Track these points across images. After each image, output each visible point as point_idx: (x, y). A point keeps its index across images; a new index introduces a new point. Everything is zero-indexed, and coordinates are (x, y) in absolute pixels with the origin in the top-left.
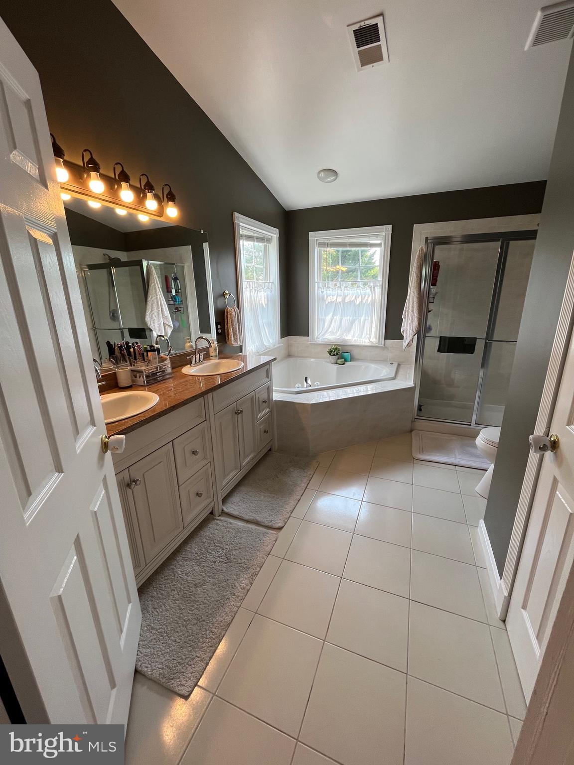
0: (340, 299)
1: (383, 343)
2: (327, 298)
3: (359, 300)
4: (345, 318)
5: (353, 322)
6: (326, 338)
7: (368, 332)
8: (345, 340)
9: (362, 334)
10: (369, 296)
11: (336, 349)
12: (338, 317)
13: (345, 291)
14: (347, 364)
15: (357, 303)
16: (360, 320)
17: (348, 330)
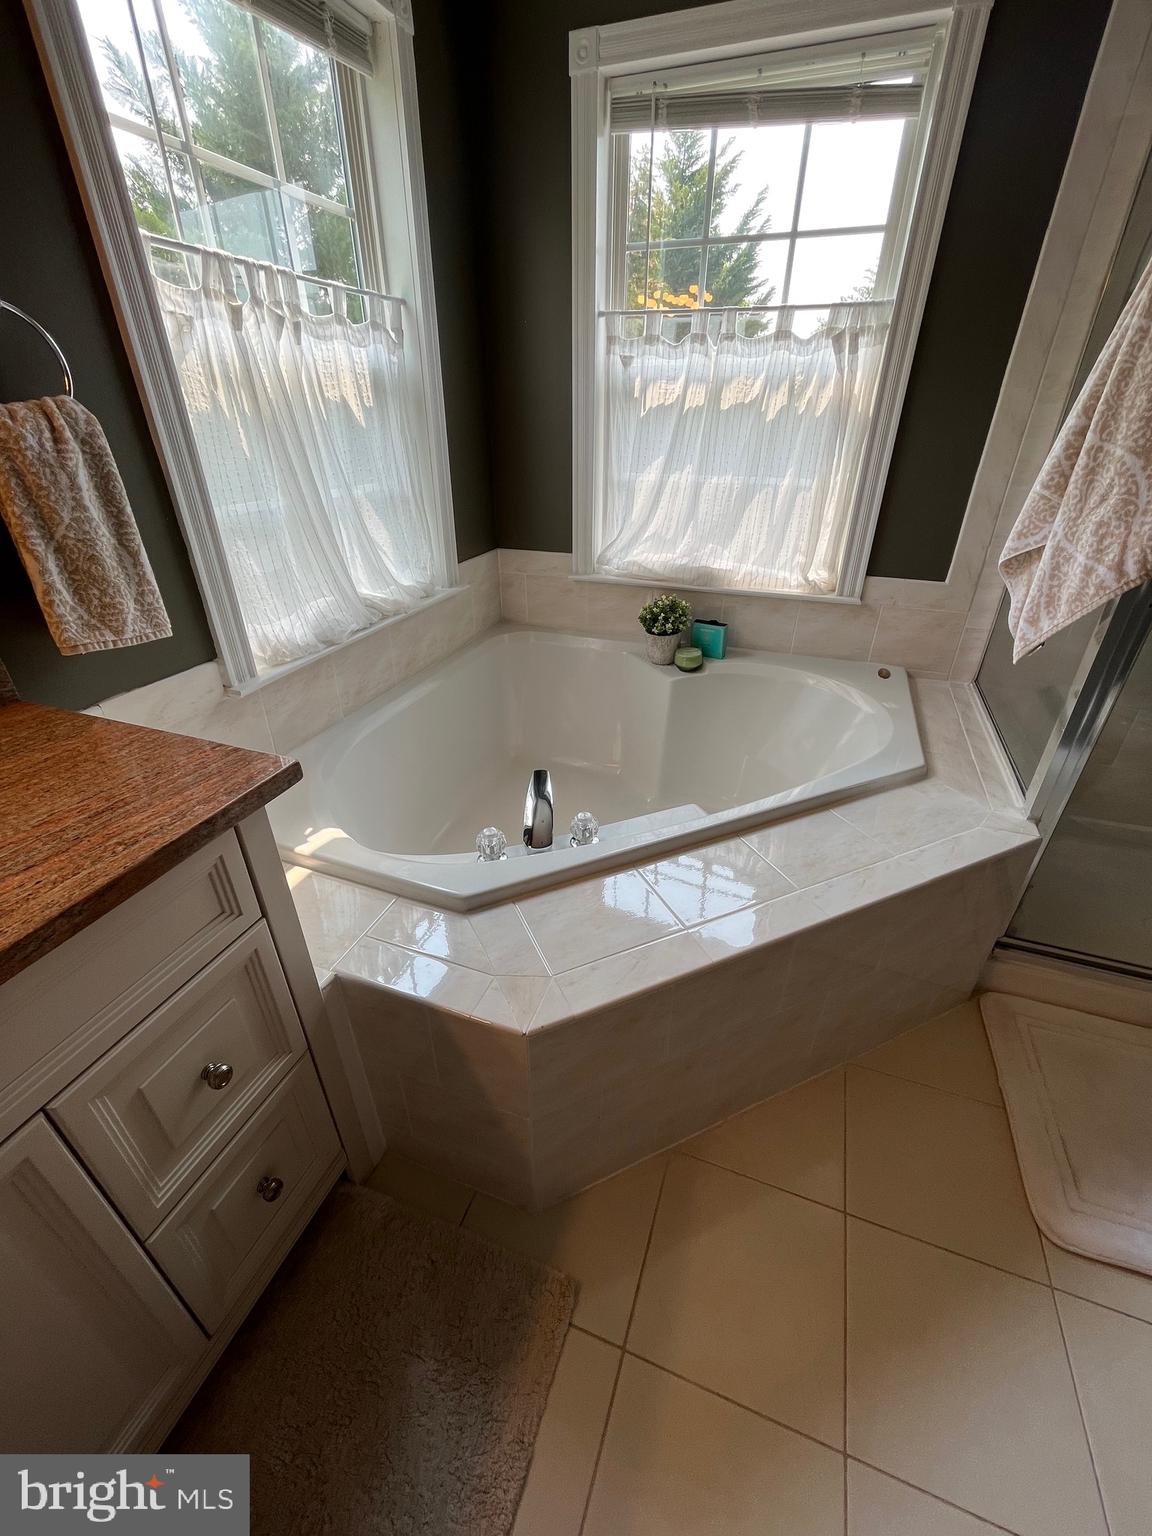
0: (697, 397)
1: (858, 589)
2: (644, 390)
3: (780, 399)
4: (715, 479)
5: (746, 497)
6: (634, 563)
7: (803, 545)
8: (708, 575)
9: (779, 548)
10: (822, 386)
11: (673, 607)
12: (684, 477)
13: (723, 358)
14: (714, 667)
15: (770, 416)
16: (776, 488)
17: (726, 528)
